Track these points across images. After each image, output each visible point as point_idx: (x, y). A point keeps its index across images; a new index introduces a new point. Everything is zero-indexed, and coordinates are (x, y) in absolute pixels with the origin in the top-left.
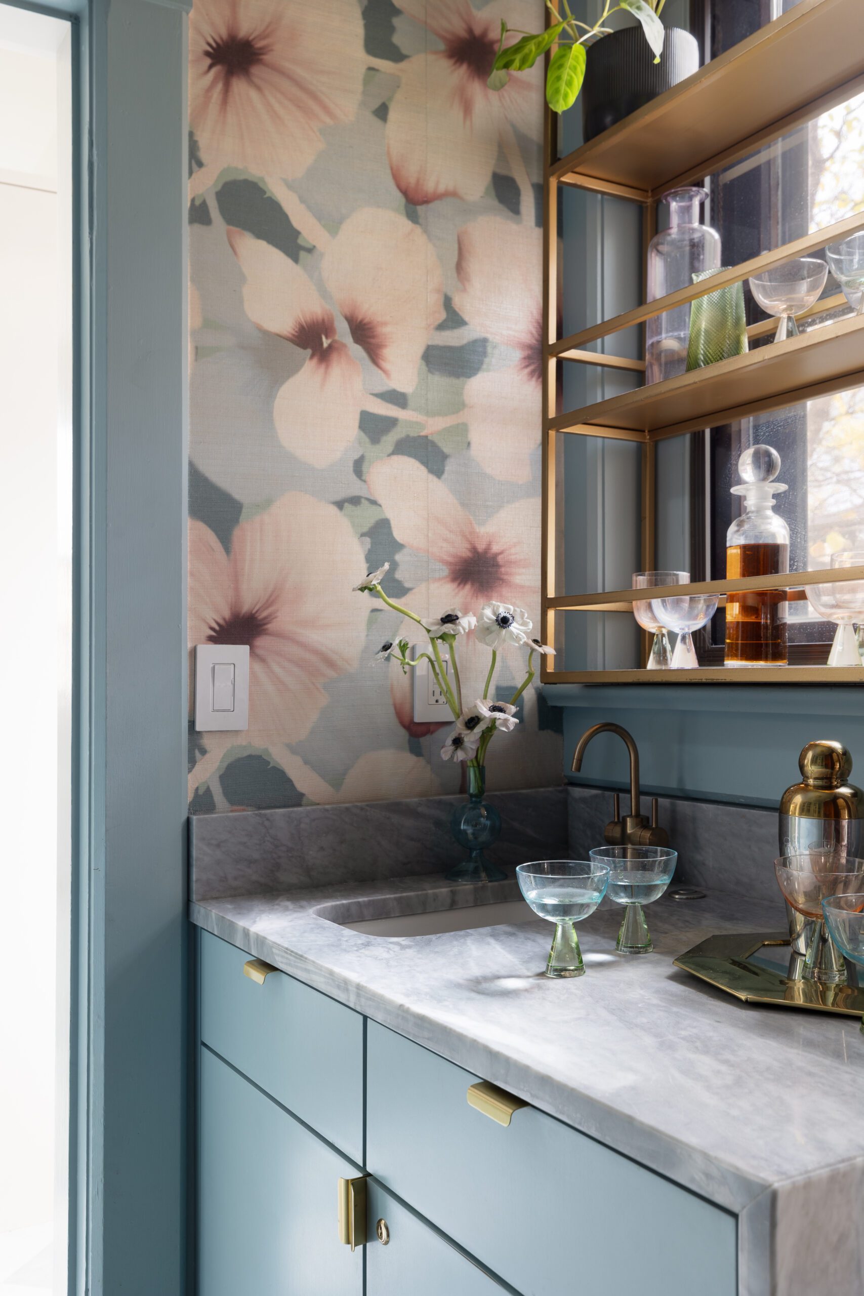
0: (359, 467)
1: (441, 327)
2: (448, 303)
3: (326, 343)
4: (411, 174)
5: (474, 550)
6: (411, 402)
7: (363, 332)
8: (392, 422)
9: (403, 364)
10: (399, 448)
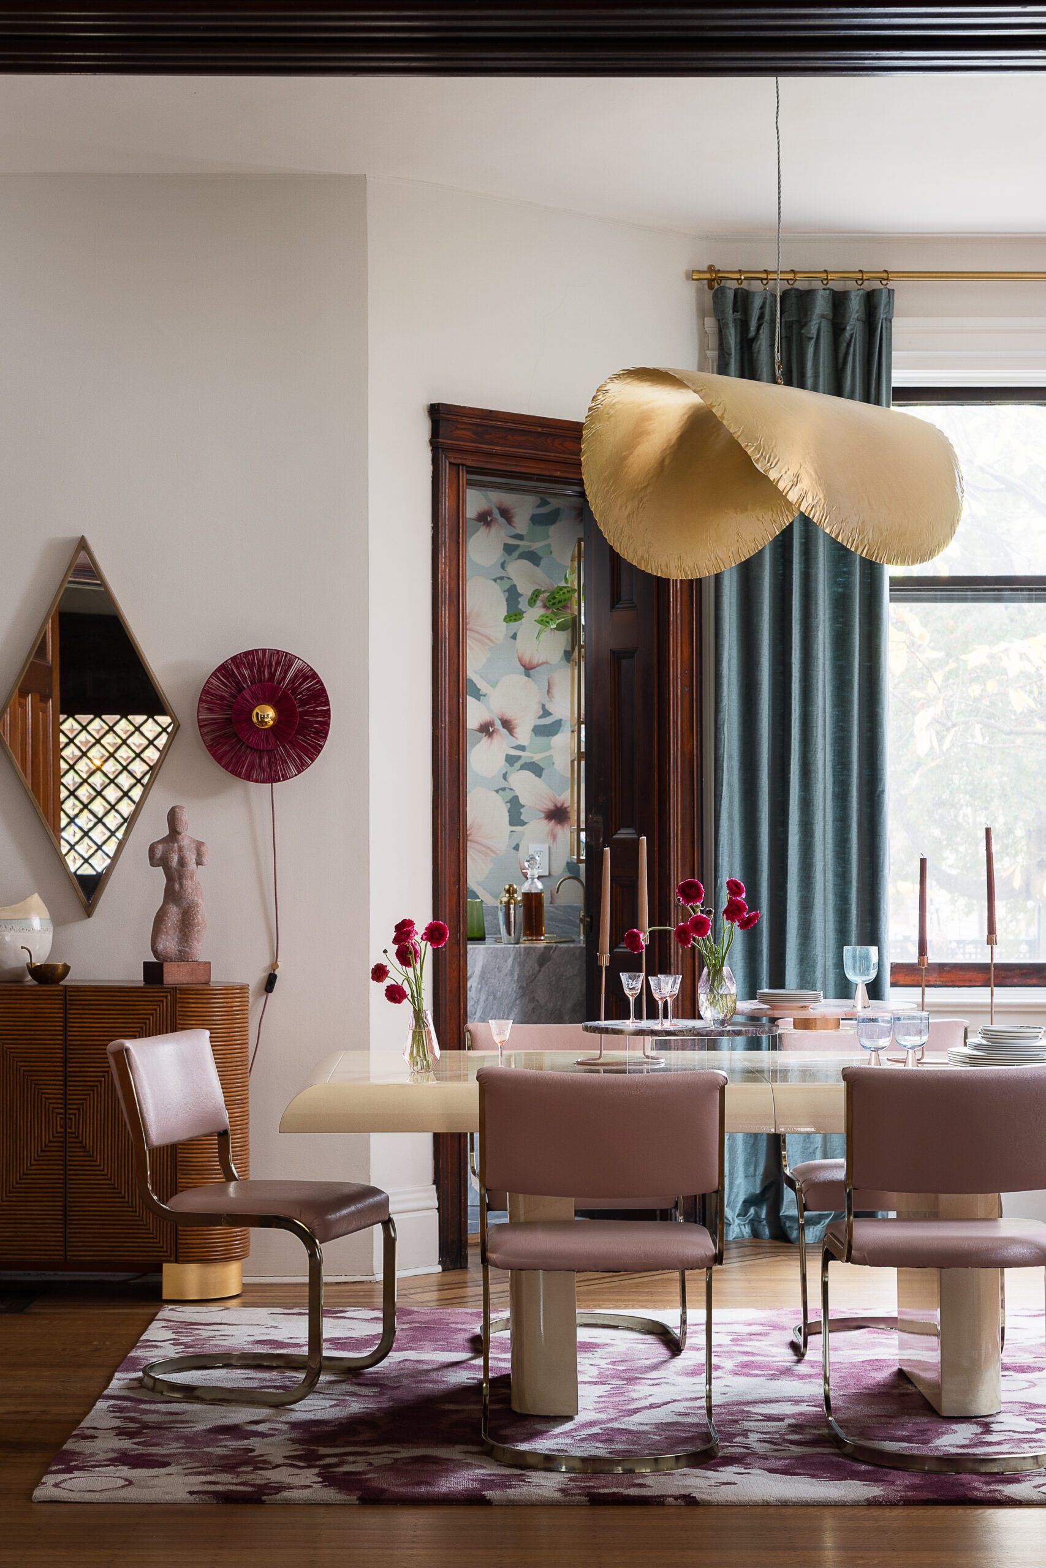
0: (505, 777)
1: (540, 717)
2: (543, 706)
3: (491, 730)
4: (527, 659)
5: (556, 806)
6: (527, 749)
7: (507, 724)
8: (519, 757)
9: (524, 734)
10: (522, 768)
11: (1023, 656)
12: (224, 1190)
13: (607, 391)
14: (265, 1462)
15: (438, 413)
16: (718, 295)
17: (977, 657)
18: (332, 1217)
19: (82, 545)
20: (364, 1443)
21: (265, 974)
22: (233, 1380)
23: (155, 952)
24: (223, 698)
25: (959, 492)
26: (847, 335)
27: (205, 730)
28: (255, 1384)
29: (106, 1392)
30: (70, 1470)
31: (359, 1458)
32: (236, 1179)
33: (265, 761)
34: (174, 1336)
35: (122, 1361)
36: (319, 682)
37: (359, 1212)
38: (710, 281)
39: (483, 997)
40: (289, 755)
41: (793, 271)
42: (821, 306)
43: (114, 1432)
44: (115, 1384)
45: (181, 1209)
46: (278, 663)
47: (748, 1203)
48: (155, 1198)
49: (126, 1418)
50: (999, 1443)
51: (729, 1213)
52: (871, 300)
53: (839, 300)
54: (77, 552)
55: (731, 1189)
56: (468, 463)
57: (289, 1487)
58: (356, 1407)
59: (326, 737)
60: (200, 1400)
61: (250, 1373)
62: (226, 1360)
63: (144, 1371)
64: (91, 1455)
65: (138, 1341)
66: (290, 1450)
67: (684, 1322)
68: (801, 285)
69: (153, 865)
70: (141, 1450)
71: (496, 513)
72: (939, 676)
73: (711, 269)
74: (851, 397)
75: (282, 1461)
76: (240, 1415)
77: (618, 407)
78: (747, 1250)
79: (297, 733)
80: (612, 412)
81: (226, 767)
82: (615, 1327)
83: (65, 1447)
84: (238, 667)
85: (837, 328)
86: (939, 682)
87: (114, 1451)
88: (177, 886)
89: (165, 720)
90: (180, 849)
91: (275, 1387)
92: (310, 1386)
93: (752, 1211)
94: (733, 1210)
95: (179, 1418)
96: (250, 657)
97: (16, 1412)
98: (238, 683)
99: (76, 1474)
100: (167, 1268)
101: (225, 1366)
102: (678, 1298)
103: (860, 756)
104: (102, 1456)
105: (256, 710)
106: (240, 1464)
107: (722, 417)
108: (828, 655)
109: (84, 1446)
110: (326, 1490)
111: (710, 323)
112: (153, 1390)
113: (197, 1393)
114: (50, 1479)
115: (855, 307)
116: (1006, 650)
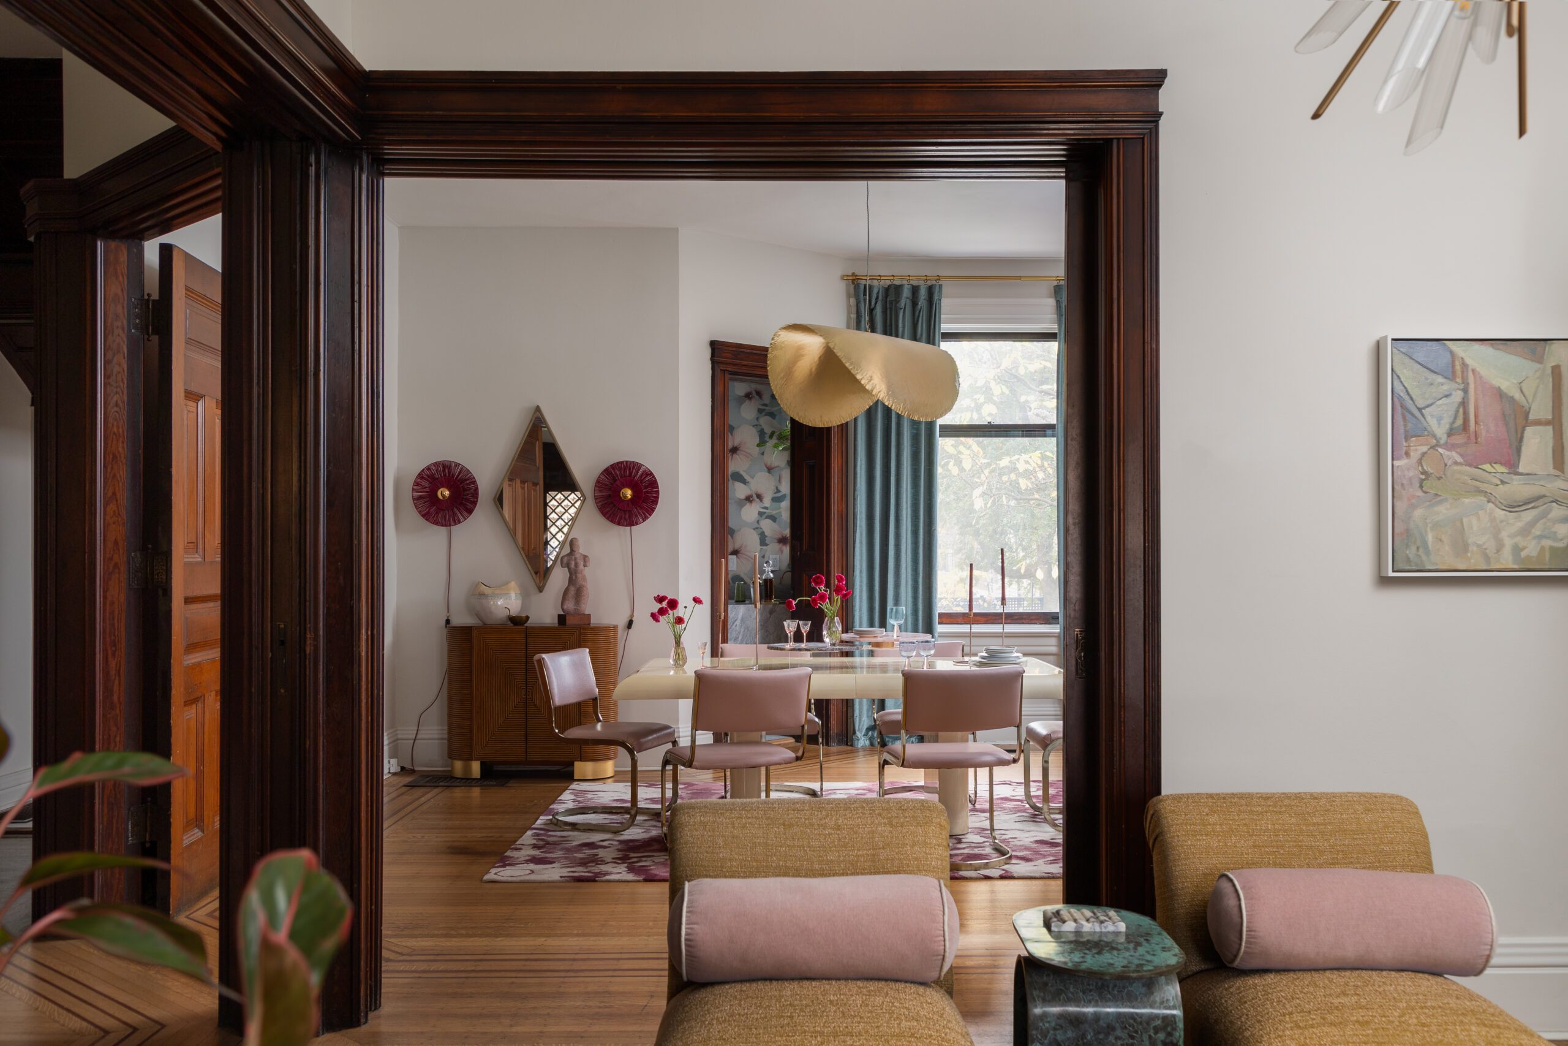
0: (758, 522)
1: (775, 493)
2: (777, 488)
3: (751, 499)
4: (769, 464)
5: (783, 536)
6: (768, 509)
7: (759, 497)
8: (765, 513)
9: (767, 502)
10: (766, 518)
11: (1027, 462)
12: (594, 727)
13: (779, 335)
14: (602, 861)
15: (714, 345)
16: (857, 287)
17: (1005, 462)
18: (644, 740)
19: (538, 409)
20: (654, 851)
21: (628, 620)
22: (597, 820)
23: (563, 609)
24: (607, 485)
25: (957, 385)
26: (919, 307)
27: (598, 500)
28: (608, 821)
29: (533, 826)
30: (504, 866)
31: (649, 859)
32: (600, 721)
33: (627, 515)
34: (575, 798)
35: (545, 810)
36: (654, 477)
37: (658, 737)
38: (853, 280)
39: (742, 630)
40: (639, 513)
41: (893, 276)
42: (906, 293)
43: (531, 846)
44: (539, 822)
45: (569, 737)
46: (634, 468)
47: (869, 729)
48: (557, 731)
49: (539, 839)
50: (964, 848)
51: (858, 734)
52: (930, 290)
53: (915, 290)
54: (535, 413)
55: (860, 722)
56: (729, 369)
57: (611, 874)
58: (654, 832)
59: (657, 504)
60: (579, 830)
61: (607, 816)
62: (595, 810)
63: (553, 816)
64: (518, 858)
65: (556, 800)
66: (616, 854)
67: (822, 789)
68: (897, 282)
69: (562, 567)
70: (543, 855)
71: (754, 394)
72: (986, 472)
73: (853, 274)
74: (902, 337)
75: (611, 860)
76: (595, 837)
77: (786, 343)
78: (867, 753)
79: (643, 502)
80: (783, 345)
81: (608, 519)
82: (792, 791)
83: (506, 854)
84: (614, 470)
85: (914, 304)
86: (987, 474)
87: (529, 856)
88: (574, 577)
89: (578, 494)
90: (575, 559)
91: (617, 823)
92: (632, 823)
93: (870, 733)
94: (861, 732)
95: (565, 839)
96: (620, 465)
97: (487, 837)
98: (614, 478)
99: (507, 868)
100: (576, 763)
101: (594, 813)
102: (819, 776)
103: (924, 512)
104: (523, 859)
105: (622, 491)
106: (589, 862)
107: (834, 348)
108: (909, 463)
109: (515, 854)
110: (629, 875)
111: (853, 301)
112: (556, 825)
113: (577, 827)
114: (493, 871)
115: (923, 293)
116: (1019, 459)
